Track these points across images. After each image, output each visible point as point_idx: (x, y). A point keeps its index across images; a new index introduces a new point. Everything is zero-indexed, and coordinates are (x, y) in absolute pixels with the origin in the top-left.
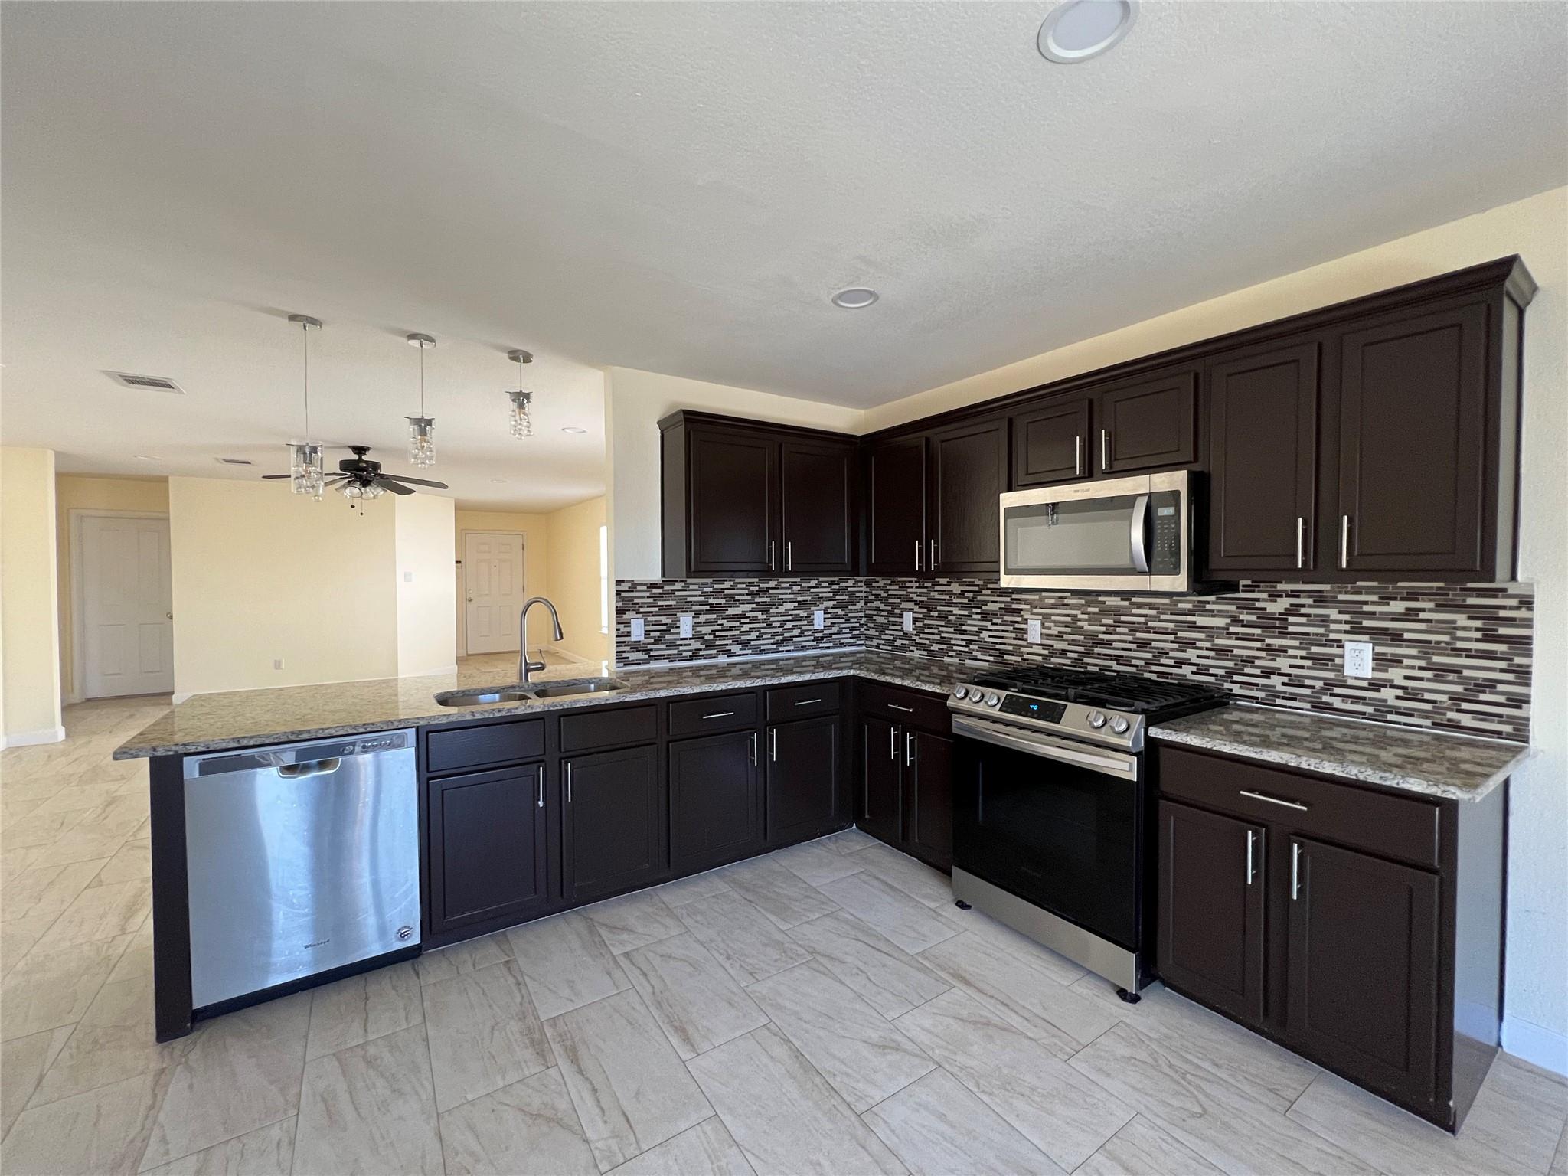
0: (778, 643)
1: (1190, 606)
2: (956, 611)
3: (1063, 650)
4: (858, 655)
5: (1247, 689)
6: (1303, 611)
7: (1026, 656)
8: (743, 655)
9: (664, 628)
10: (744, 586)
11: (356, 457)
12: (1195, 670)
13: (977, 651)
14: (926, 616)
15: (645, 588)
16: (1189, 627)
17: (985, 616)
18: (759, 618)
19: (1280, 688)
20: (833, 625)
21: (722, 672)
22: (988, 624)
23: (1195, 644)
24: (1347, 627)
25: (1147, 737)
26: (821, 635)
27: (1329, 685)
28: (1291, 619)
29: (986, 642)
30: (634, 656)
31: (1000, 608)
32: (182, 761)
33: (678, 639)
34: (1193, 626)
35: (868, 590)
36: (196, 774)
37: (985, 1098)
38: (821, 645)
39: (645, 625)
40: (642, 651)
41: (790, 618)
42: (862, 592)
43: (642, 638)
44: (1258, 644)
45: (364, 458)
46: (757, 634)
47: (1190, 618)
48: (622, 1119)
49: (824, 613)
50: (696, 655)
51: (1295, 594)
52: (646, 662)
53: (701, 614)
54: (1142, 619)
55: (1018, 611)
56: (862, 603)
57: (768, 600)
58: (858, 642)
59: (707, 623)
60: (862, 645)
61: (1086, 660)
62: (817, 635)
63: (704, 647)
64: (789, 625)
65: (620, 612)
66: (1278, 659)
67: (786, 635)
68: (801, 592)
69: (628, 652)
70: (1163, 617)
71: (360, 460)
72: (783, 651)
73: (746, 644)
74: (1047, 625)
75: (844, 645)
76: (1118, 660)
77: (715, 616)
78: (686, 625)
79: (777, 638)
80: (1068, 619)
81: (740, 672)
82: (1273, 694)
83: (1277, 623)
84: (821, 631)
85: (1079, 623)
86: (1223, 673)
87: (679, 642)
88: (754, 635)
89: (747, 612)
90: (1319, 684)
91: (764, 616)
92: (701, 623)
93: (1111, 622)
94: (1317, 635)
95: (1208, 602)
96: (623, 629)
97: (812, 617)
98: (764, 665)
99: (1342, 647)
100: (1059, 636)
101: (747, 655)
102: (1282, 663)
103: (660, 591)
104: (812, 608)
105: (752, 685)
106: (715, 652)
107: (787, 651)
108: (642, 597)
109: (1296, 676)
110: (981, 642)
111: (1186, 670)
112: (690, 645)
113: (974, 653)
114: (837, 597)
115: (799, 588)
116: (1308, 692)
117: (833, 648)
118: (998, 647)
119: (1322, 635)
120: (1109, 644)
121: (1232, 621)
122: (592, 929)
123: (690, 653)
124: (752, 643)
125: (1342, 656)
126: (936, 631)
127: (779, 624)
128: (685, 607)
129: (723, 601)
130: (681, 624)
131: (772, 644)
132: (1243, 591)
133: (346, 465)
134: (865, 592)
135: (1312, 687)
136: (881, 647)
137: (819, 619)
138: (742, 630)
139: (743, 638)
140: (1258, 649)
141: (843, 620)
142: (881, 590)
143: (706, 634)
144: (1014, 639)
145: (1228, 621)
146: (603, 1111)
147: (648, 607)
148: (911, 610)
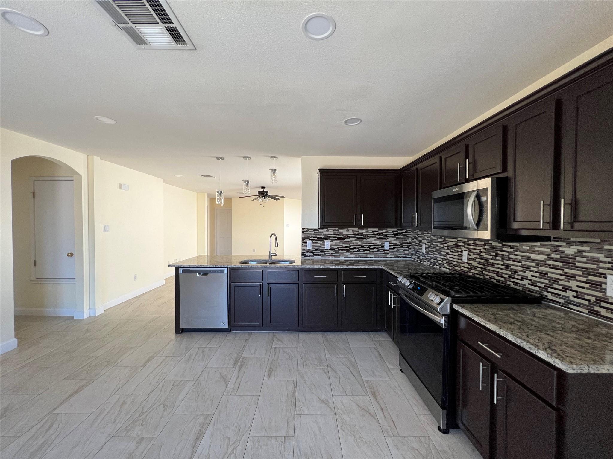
0: (367, 254)
1: (528, 248)
2: (439, 245)
3: (476, 266)
4: (408, 262)
5: (555, 297)
6: (585, 254)
7: (462, 268)
8: (351, 257)
9: (319, 245)
10: (352, 231)
11: (262, 190)
12: (530, 283)
13: (446, 264)
14: (430, 247)
15: (312, 231)
16: (528, 259)
17: (449, 248)
18: (358, 243)
19: (571, 298)
20: (394, 248)
21: (342, 263)
22: (449, 251)
23: (530, 269)
24: (609, 266)
25: (452, 308)
26: (388, 252)
27: (599, 300)
28: (578, 259)
29: (448, 260)
30: (308, 254)
31: (454, 244)
32: (179, 269)
33: (324, 249)
34: (529, 259)
35: (412, 234)
36: (181, 273)
37: (340, 431)
38: (388, 256)
39: (312, 244)
40: (311, 252)
41: (373, 244)
42: (410, 235)
43: (311, 248)
44: (561, 272)
45: (264, 190)
46: (357, 250)
47: (528, 255)
48: (238, 386)
49: (390, 243)
50: (331, 255)
51: (580, 243)
52: (312, 256)
53: (333, 241)
54: (507, 254)
55: (459, 246)
56: (410, 240)
57: (362, 237)
58: (408, 256)
59: (336, 244)
60: (410, 257)
61: (484, 272)
62: (386, 252)
63: (334, 253)
64: (372, 247)
65: (303, 239)
66: (571, 281)
67: (370, 251)
68: (379, 234)
69: (306, 252)
70: (516, 253)
71: (263, 191)
72: (369, 257)
73: (352, 253)
74: (470, 253)
75: (400, 257)
76: (497, 273)
77: (339, 242)
78: (327, 244)
79: (366, 252)
80: (478, 251)
81: (350, 264)
82: (568, 302)
83: (571, 261)
84: (388, 250)
85: (482, 254)
86: (543, 286)
87: (324, 250)
88: (356, 250)
89: (353, 241)
90: (593, 299)
91: (361, 243)
92: (333, 244)
93: (494, 254)
94: (592, 269)
95: (536, 246)
96: (304, 245)
97: (383, 244)
98: (360, 262)
99: (606, 278)
100: (474, 260)
101: (353, 257)
102: (573, 284)
103: (318, 232)
104: (384, 241)
105: (335, 268)
106: (339, 255)
107: (371, 257)
108: (311, 234)
109: (581, 292)
110: (447, 260)
111: (526, 282)
112: (329, 252)
113: (445, 265)
114: (397, 237)
115: (377, 232)
116: (586, 303)
117: (394, 258)
118: (453, 262)
119: (594, 269)
120: (493, 265)
121: (548, 258)
122: (273, 339)
123: (329, 255)
124: (355, 253)
125: (606, 284)
126: (432, 253)
127: (367, 246)
128: (327, 238)
129: (343, 236)
130: (325, 244)
131: (364, 254)
132: (554, 241)
133: (260, 193)
134: (412, 235)
135: (589, 300)
136: (416, 259)
137: (387, 245)
138: (351, 247)
139: (351, 251)
140: (561, 275)
141: (400, 247)
142: (416, 234)
143: (335, 248)
144: (458, 259)
145: (546, 257)
146: (236, 382)
147: (313, 237)
148: (425, 244)
